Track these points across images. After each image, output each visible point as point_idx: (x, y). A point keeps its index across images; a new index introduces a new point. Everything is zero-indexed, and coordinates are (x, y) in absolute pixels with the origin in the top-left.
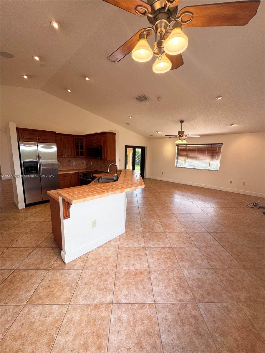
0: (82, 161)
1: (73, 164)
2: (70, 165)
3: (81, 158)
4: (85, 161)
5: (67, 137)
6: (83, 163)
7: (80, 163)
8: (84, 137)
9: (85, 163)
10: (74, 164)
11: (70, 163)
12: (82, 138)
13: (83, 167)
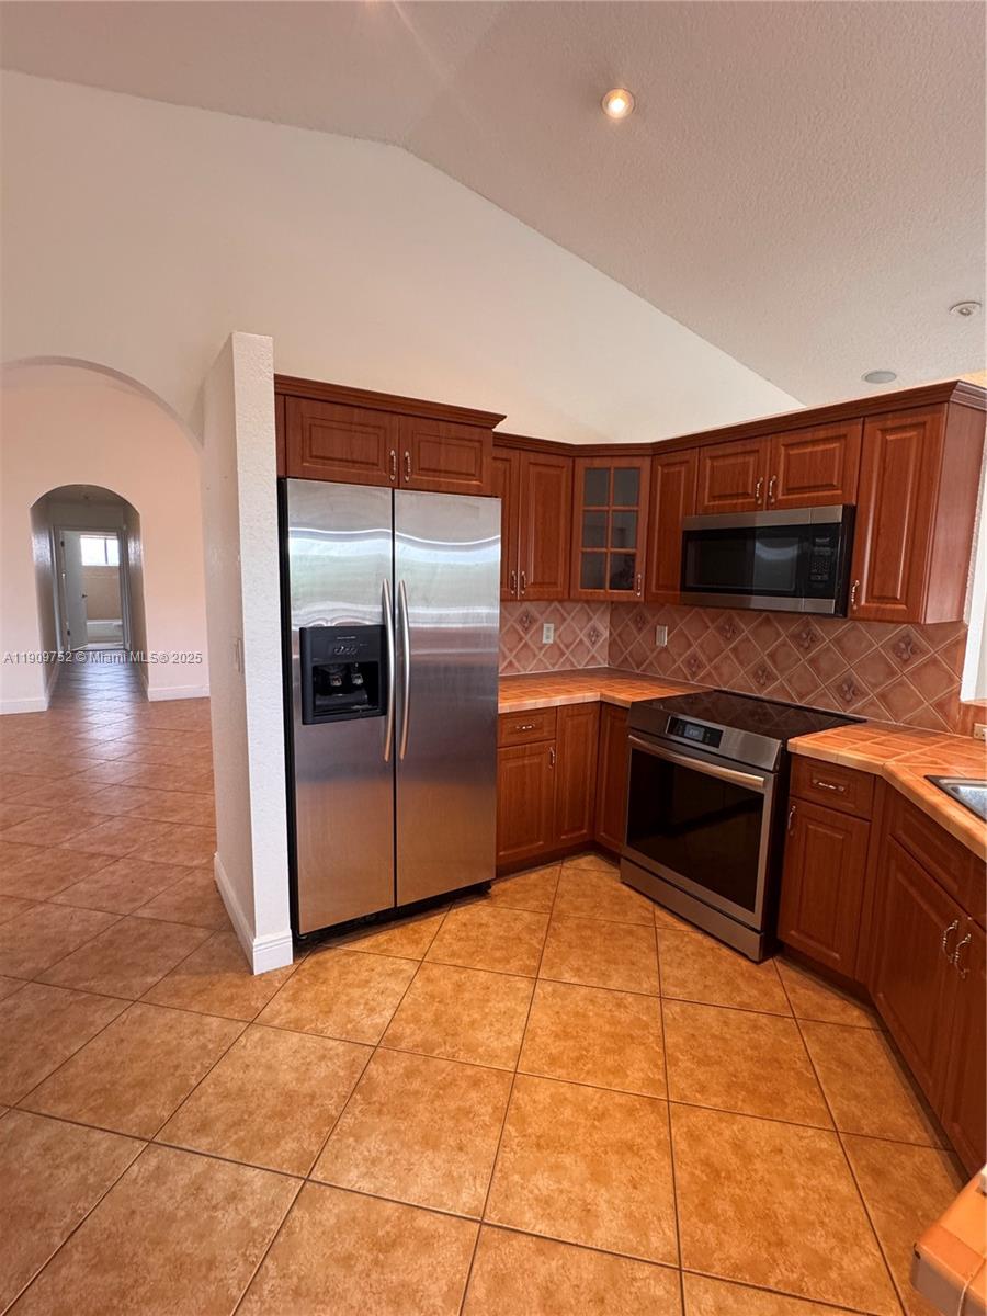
0: (590, 619)
1: (545, 641)
2: (526, 645)
3: (587, 602)
4: (608, 619)
5: (542, 458)
6: (595, 633)
7: (582, 636)
8: (647, 461)
9: (606, 634)
10: (551, 641)
11: (526, 630)
12: (636, 462)
13: (593, 657)
